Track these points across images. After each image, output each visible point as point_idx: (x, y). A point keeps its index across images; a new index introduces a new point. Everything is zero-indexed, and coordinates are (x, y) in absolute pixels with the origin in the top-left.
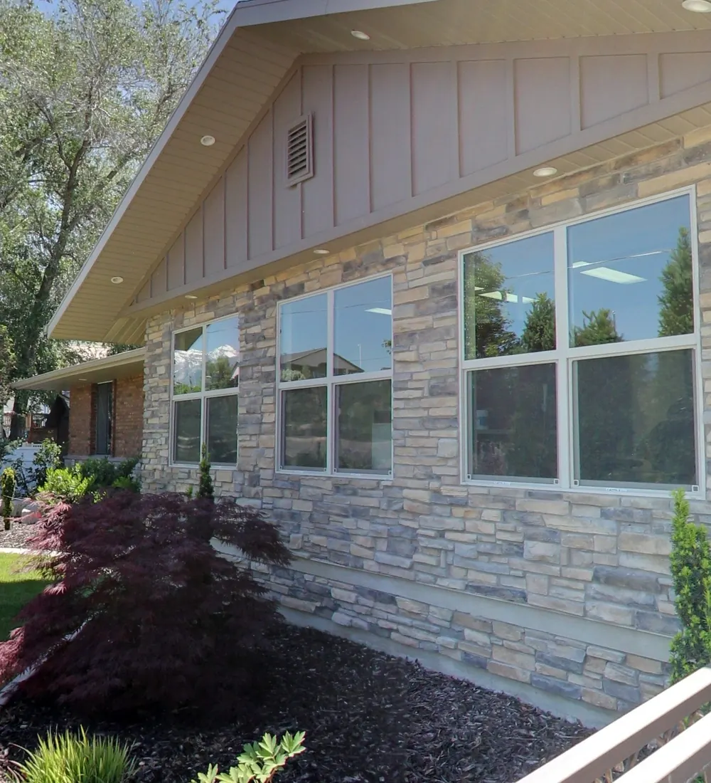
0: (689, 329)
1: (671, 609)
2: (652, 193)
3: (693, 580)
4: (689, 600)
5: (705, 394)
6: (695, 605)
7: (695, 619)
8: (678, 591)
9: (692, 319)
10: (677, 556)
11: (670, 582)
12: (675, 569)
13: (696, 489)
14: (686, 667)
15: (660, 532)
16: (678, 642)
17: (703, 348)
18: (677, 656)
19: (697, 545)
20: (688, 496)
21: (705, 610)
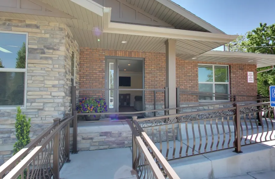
0: (24, 67)
1: (15, 137)
2: (15, 31)
3: (21, 128)
4: (20, 133)
5: (27, 83)
6: (21, 134)
7: (21, 137)
8: (17, 132)
9: (25, 65)
10: (17, 123)
11: (15, 130)
12: (16, 126)
13: (23, 106)
14: (18, 150)
15: (13, 118)
16: (16, 144)
17: (27, 72)
18: (15, 148)
19: (23, 120)
20: (21, 108)
21: (24, 135)
